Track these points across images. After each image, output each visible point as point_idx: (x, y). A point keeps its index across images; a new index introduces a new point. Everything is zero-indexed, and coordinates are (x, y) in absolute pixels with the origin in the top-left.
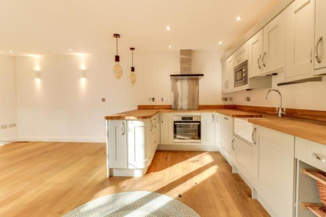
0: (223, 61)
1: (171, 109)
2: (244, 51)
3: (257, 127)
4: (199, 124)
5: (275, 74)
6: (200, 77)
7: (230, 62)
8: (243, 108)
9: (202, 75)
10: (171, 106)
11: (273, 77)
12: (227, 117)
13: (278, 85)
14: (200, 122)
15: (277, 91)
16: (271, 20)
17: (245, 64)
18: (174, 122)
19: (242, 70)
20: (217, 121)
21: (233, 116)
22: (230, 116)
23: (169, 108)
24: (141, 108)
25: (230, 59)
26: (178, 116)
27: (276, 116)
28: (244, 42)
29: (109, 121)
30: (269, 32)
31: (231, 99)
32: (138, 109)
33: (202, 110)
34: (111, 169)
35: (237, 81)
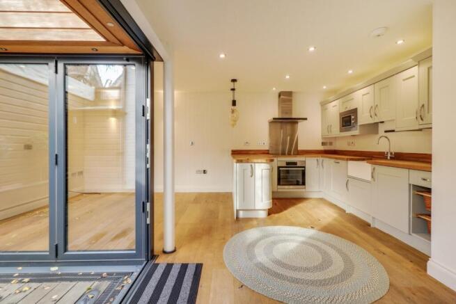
0: (324, 105)
1: (268, 153)
2: (353, 99)
3: (376, 167)
4: (303, 169)
5: (382, 122)
7: (334, 107)
10: (268, 150)
11: (380, 125)
12: (337, 161)
13: (386, 132)
15: (386, 137)
16: (382, 80)
17: (355, 111)
18: (279, 167)
19: (350, 116)
20: (322, 166)
21: (347, 160)
22: (343, 159)
23: (265, 153)
24: (235, 153)
25: (334, 103)
26: (282, 161)
27: (386, 158)
28: (353, 91)
29: (238, 164)
30: (380, 89)
31: (331, 144)
32: (232, 154)
33: (306, 155)
34: (237, 211)
35: (343, 126)
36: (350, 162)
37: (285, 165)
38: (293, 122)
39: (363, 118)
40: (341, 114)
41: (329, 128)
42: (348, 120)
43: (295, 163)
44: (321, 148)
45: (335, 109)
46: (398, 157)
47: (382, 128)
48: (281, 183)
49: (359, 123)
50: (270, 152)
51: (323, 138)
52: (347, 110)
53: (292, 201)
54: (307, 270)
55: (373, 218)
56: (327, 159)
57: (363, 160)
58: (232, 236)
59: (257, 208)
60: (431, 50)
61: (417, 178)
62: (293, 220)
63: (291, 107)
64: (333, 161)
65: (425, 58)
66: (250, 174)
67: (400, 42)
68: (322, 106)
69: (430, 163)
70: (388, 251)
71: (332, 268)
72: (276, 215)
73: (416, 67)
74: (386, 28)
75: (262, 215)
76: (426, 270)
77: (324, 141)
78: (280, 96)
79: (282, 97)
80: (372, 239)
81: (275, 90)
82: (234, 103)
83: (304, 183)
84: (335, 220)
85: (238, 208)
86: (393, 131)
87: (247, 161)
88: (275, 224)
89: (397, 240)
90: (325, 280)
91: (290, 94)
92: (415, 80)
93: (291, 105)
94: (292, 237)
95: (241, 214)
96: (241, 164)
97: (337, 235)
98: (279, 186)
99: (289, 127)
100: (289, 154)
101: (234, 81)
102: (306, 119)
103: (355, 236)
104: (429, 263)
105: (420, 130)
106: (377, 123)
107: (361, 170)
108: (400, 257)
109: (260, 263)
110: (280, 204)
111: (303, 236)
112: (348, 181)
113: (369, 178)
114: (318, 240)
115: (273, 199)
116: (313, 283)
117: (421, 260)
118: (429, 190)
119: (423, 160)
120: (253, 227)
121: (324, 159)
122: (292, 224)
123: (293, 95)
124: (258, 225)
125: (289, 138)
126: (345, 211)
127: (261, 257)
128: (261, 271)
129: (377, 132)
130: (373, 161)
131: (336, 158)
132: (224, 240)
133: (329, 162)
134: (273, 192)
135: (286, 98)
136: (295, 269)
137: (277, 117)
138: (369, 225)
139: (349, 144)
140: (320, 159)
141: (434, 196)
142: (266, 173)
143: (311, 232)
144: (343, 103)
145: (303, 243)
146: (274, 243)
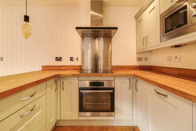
1: (81, 70)
4: (112, 91)
6: (113, 31)
8: (164, 70)
9: (116, 28)
10: (81, 66)
14: (113, 89)
23: (79, 68)
32: (42, 70)
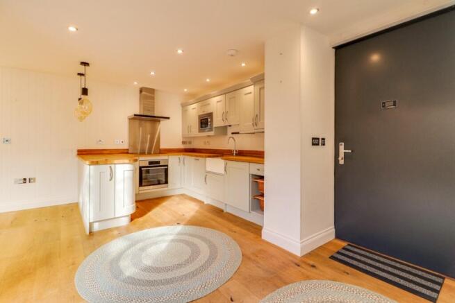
0: (184, 106)
1: (127, 153)
2: (209, 104)
5: (230, 126)
7: (193, 109)
10: (128, 150)
11: (229, 128)
12: (197, 158)
13: (233, 133)
14: (167, 166)
15: (233, 138)
16: (231, 92)
17: (211, 115)
18: (140, 168)
19: (207, 119)
20: (184, 163)
21: (206, 157)
22: (202, 157)
23: (125, 152)
24: (82, 153)
25: (193, 106)
26: (144, 160)
27: (232, 155)
28: (209, 97)
29: (92, 167)
30: (230, 98)
31: (190, 143)
32: (78, 154)
33: (170, 154)
34: (91, 224)
35: (202, 127)
36: (208, 159)
37: (147, 165)
38: (155, 119)
39: (217, 122)
40: (200, 116)
41: (189, 128)
42: (205, 122)
43: (158, 162)
44: (182, 147)
45: (194, 111)
46: (241, 153)
47: (230, 130)
48: (143, 184)
49: (214, 126)
50: (129, 152)
51: (183, 137)
52: (205, 113)
53: (156, 201)
54: (179, 266)
55: (226, 204)
56: (188, 157)
57: (217, 157)
58: (86, 256)
59: (117, 216)
60: (263, 75)
61: (254, 169)
62: (159, 221)
63: (154, 105)
64: (193, 158)
65: (259, 80)
66: (109, 178)
67: (243, 65)
68: (182, 107)
69: (263, 157)
70: (237, 229)
71: (200, 257)
72: (141, 219)
73: (253, 86)
74: (237, 51)
75: (125, 222)
76: (261, 236)
77: (185, 140)
78: (141, 91)
79: (143, 93)
80: (225, 222)
81: (137, 84)
82: (85, 91)
83: (166, 182)
84: (197, 212)
85: (91, 221)
86: (238, 133)
87: (106, 163)
88: (141, 228)
89: (242, 219)
90: (196, 270)
91: (152, 91)
92: (251, 95)
93: (154, 102)
94: (161, 238)
95: (96, 227)
96: (97, 166)
97: (201, 226)
98: (141, 188)
99: (148, 125)
100: (149, 153)
101: (85, 64)
102: (168, 118)
103: (214, 223)
104: (264, 231)
105: (254, 133)
106: (226, 126)
107: (216, 165)
108: (245, 232)
109: (128, 277)
110: (143, 206)
111: (171, 234)
112: (207, 176)
113: (222, 172)
114: (185, 234)
115: (136, 202)
116: (186, 277)
117: (257, 229)
118: (262, 178)
119: (258, 155)
120: (114, 238)
121: (186, 157)
122: (159, 225)
123: (156, 92)
124: (120, 235)
125: (149, 136)
126: (203, 203)
127: (129, 270)
128: (131, 286)
129: (225, 134)
130: (225, 157)
131: (197, 156)
132: (75, 265)
133: (190, 160)
134: (136, 195)
135: (147, 94)
136: (168, 269)
137: (138, 113)
138: (223, 211)
139: (205, 143)
140: (182, 157)
141: (266, 181)
142: (128, 174)
143: (179, 228)
144: (202, 106)
145: (173, 241)
146: (143, 250)
